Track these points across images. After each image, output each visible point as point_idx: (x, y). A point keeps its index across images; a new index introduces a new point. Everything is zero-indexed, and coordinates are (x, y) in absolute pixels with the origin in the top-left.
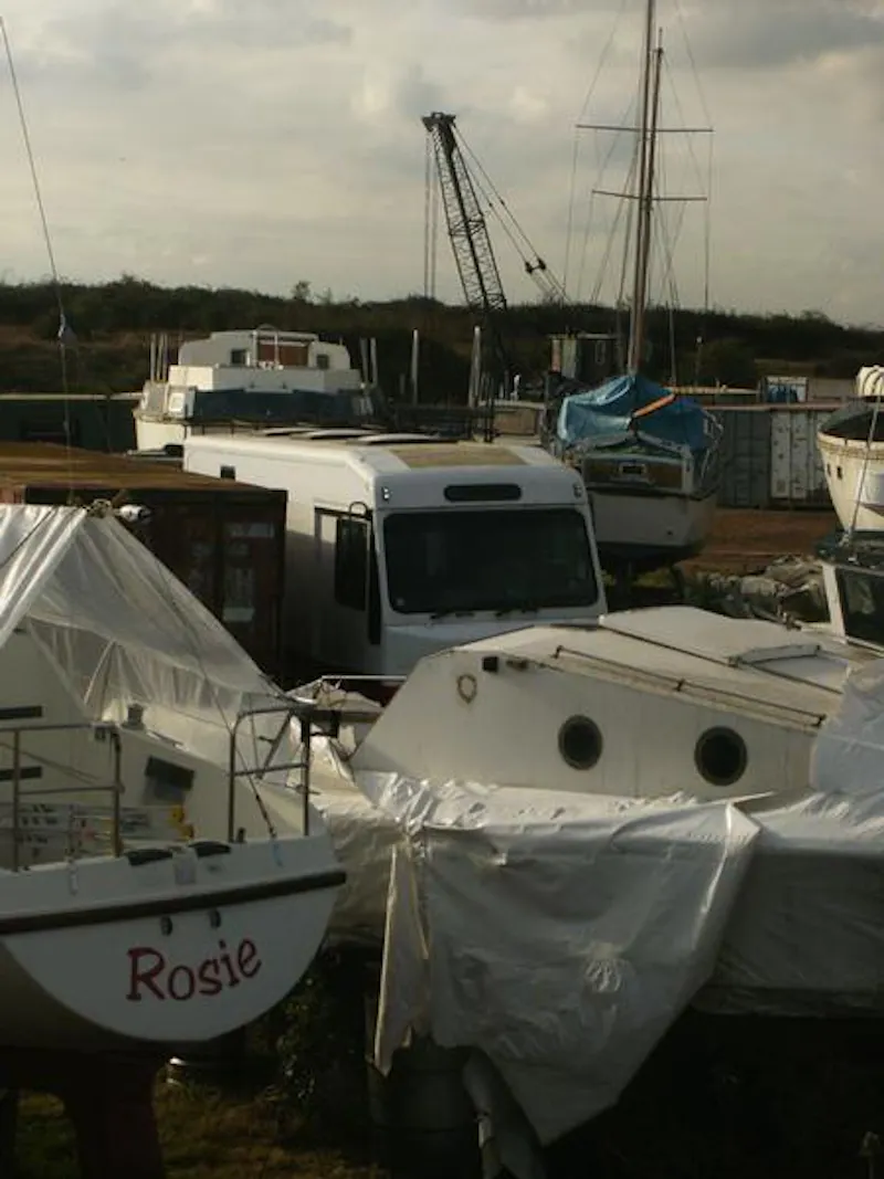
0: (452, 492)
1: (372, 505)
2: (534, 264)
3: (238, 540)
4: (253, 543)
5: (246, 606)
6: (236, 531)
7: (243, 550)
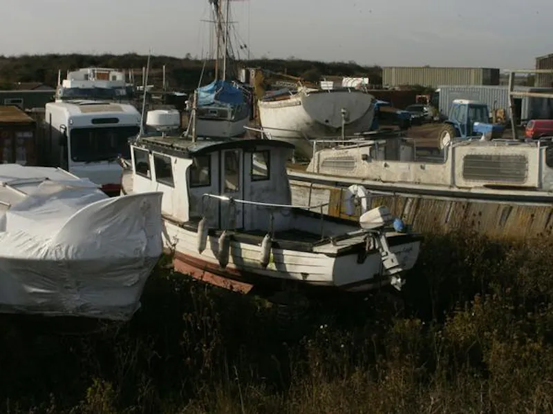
0: (95, 121)
1: (67, 125)
2: (243, 46)
3: (20, 138)
4: (25, 139)
5: (23, 160)
6: (19, 135)
7: (22, 142)
